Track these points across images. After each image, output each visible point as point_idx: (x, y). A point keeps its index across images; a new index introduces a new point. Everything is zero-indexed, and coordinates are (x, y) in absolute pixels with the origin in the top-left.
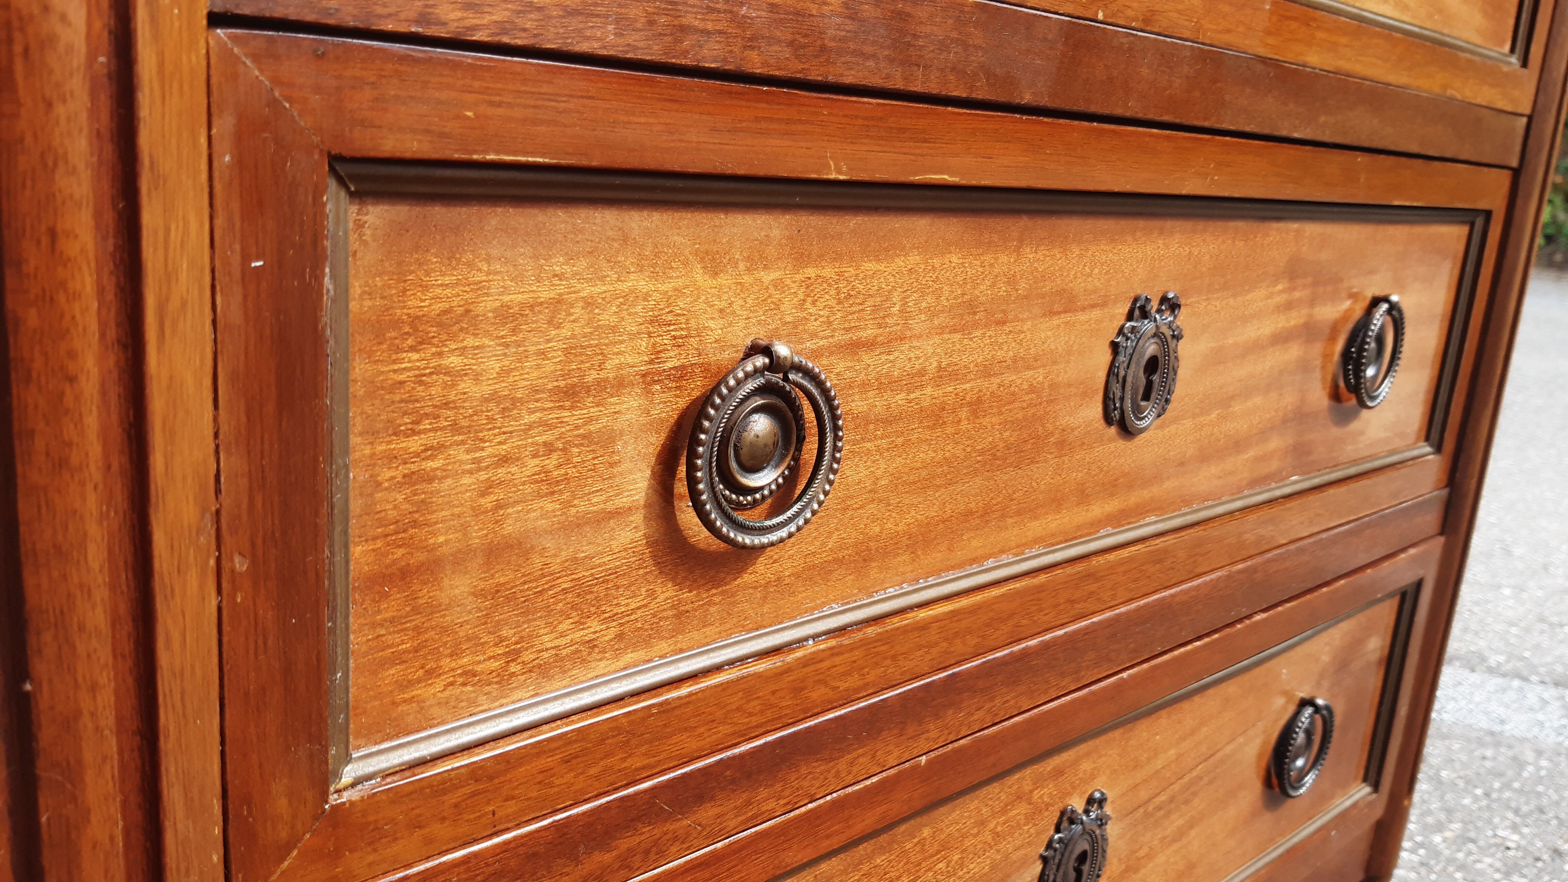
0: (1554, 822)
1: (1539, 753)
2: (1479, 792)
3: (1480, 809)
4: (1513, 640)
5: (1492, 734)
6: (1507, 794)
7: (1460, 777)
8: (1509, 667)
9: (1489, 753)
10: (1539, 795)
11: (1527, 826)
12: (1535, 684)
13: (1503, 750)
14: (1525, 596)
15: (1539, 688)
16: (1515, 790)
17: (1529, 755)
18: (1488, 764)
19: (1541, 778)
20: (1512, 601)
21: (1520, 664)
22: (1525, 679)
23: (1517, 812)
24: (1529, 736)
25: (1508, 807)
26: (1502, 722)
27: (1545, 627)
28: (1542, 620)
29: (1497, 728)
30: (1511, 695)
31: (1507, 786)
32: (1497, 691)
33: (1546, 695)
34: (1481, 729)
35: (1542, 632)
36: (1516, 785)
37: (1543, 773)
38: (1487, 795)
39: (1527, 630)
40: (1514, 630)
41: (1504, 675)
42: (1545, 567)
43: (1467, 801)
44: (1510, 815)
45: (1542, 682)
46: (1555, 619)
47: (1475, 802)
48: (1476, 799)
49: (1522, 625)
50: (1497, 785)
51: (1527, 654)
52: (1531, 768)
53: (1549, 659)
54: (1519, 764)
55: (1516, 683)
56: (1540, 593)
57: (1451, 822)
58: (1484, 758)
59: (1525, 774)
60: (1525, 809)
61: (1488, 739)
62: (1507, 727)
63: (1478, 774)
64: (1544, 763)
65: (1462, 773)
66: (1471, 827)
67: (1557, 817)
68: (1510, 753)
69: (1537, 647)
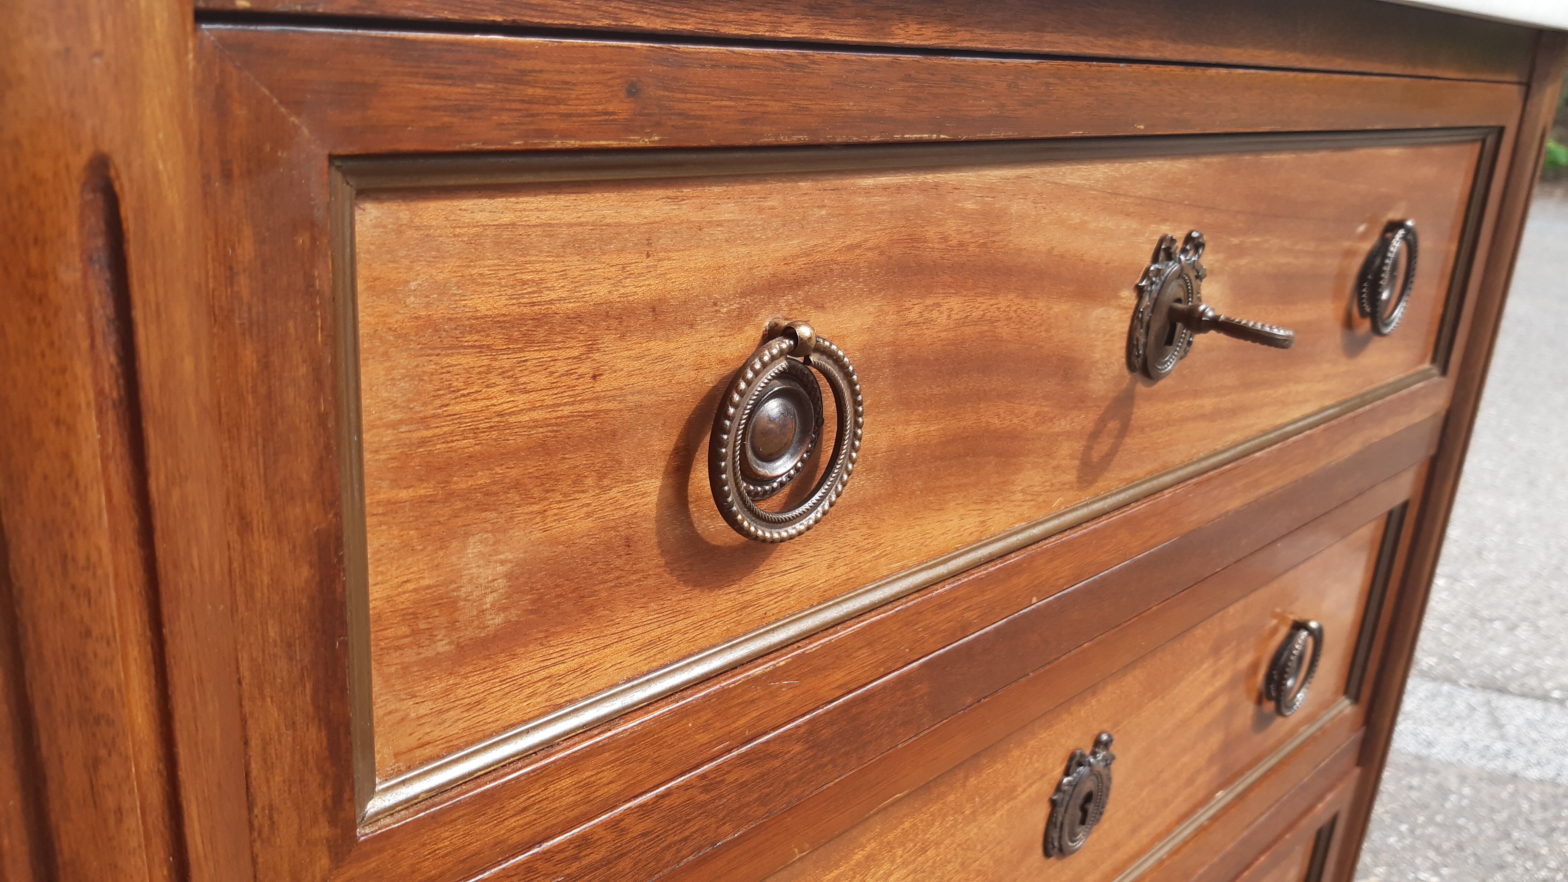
0: (1471, 860)
1: (1463, 779)
2: (1404, 828)
3: (1404, 849)
4: (1444, 639)
5: (1419, 758)
6: (1431, 830)
7: (1387, 812)
8: (1439, 670)
9: (1415, 781)
10: (1460, 828)
11: (1446, 866)
12: (1464, 688)
13: (1429, 777)
14: (1458, 586)
15: (1467, 693)
16: (1438, 825)
17: (1453, 783)
18: (1414, 795)
19: (1463, 808)
20: (1446, 593)
21: (1449, 667)
22: (1454, 682)
23: (1438, 850)
24: (1454, 760)
25: (1430, 845)
26: (1430, 744)
27: (1475, 622)
28: (1474, 614)
29: (1424, 752)
30: (1441, 702)
31: (1430, 821)
32: (1427, 697)
33: (1473, 701)
34: (1409, 754)
35: (1473, 629)
36: (1439, 818)
37: (1465, 802)
38: (1412, 831)
39: (1459, 627)
40: (1446, 628)
41: (1435, 679)
42: (1479, 552)
43: (1392, 840)
44: (1431, 854)
45: (1471, 686)
46: (1485, 613)
47: (1400, 840)
48: (1401, 836)
49: (1454, 621)
50: (1421, 819)
51: (1457, 655)
52: (1453, 798)
53: (1478, 660)
54: (1443, 792)
55: (1446, 688)
56: (1472, 583)
57: (1376, 866)
58: (1411, 788)
59: (1448, 805)
60: (1446, 846)
61: (1415, 764)
62: (1434, 751)
63: (1404, 807)
64: (1466, 791)
65: (1389, 807)
66: (1394, 870)
67: (1475, 854)
68: (1435, 780)
69: (1467, 647)
